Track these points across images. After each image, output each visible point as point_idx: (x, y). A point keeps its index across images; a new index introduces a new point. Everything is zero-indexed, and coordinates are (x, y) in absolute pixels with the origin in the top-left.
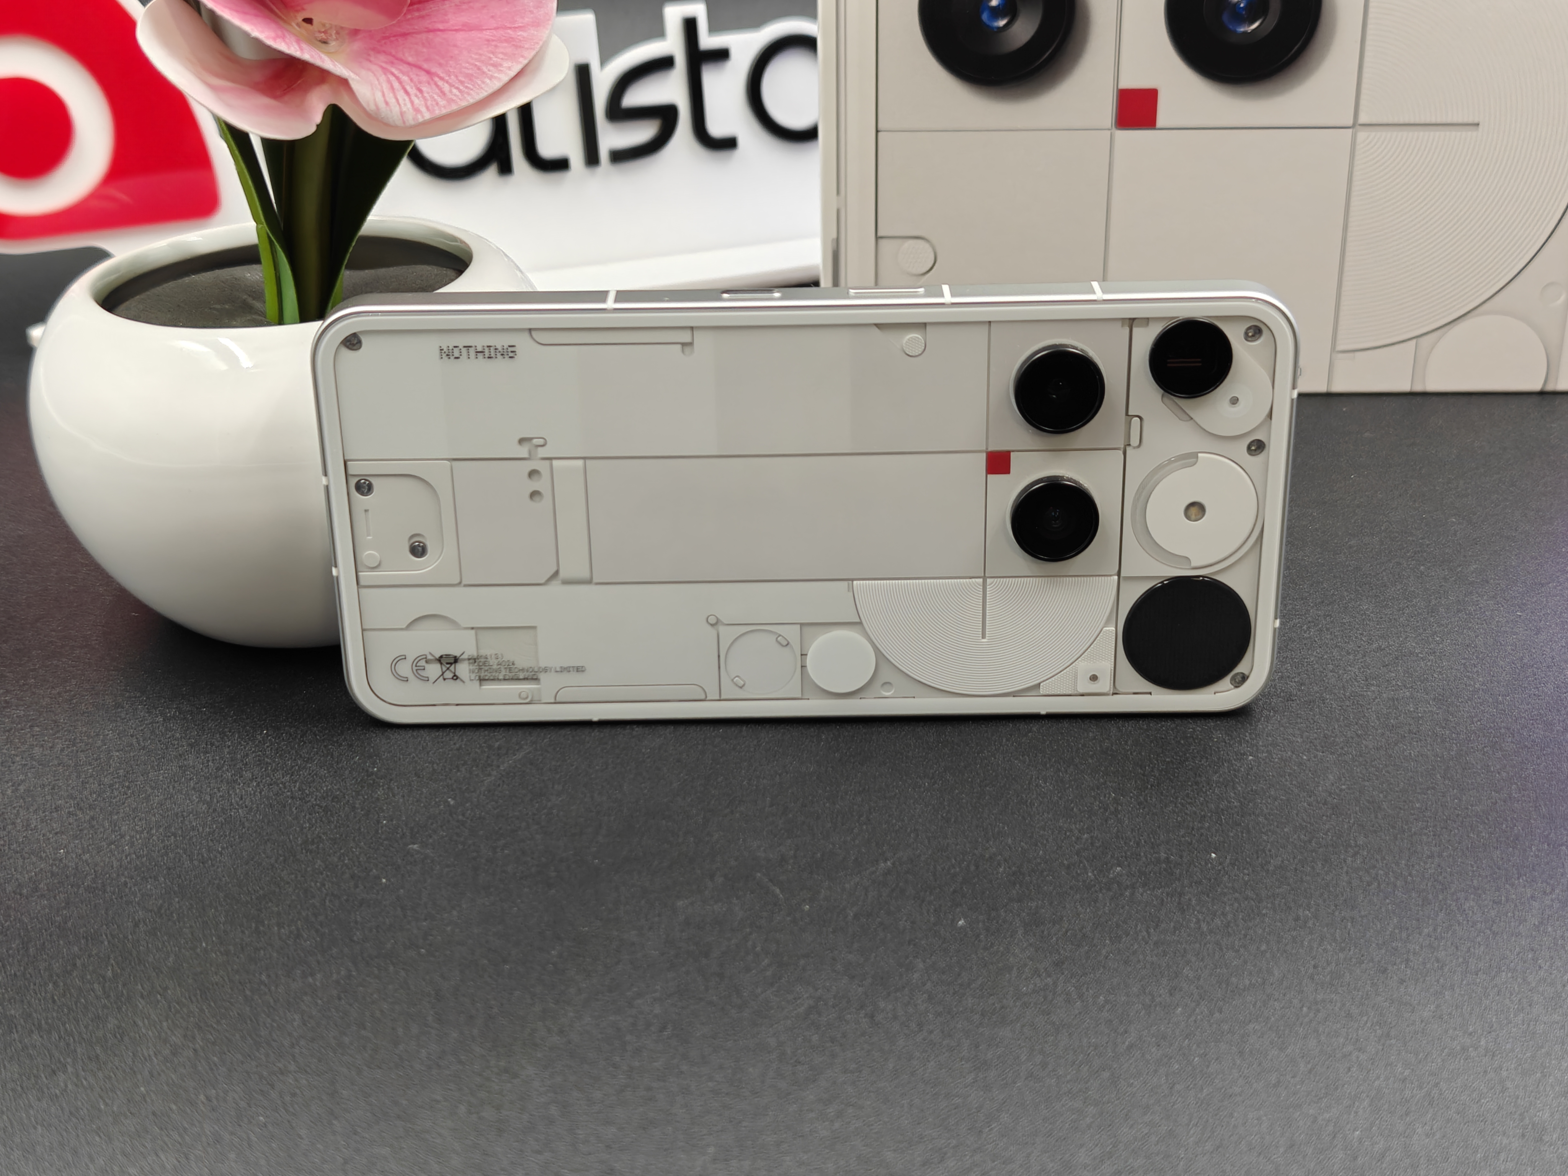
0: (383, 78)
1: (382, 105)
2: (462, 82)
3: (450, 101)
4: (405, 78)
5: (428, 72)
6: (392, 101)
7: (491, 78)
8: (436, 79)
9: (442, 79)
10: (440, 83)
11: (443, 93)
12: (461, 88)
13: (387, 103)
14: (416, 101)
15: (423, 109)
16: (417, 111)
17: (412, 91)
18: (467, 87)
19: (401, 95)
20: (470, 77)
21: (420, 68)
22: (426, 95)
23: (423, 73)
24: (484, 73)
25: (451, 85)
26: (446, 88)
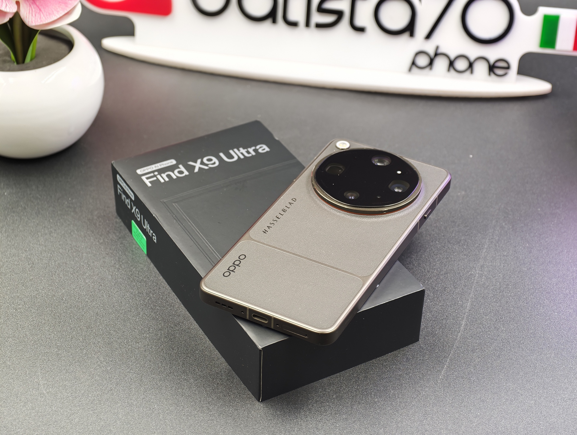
0: (28, 8)
1: (25, 17)
2: (47, 15)
3: (41, 21)
4: (34, 10)
5: (40, 10)
6: (28, 17)
7: (55, 15)
8: (41, 12)
9: (42, 13)
10: (41, 14)
11: (41, 18)
12: (46, 17)
13: (26, 17)
14: (33, 19)
15: (34, 22)
16: (32, 22)
17: (34, 15)
18: (47, 17)
19: (31, 15)
20: (50, 14)
21: (38, 7)
22: (36, 17)
23: (39, 9)
24: (53, 13)
25: (44, 16)
26: (42, 16)
